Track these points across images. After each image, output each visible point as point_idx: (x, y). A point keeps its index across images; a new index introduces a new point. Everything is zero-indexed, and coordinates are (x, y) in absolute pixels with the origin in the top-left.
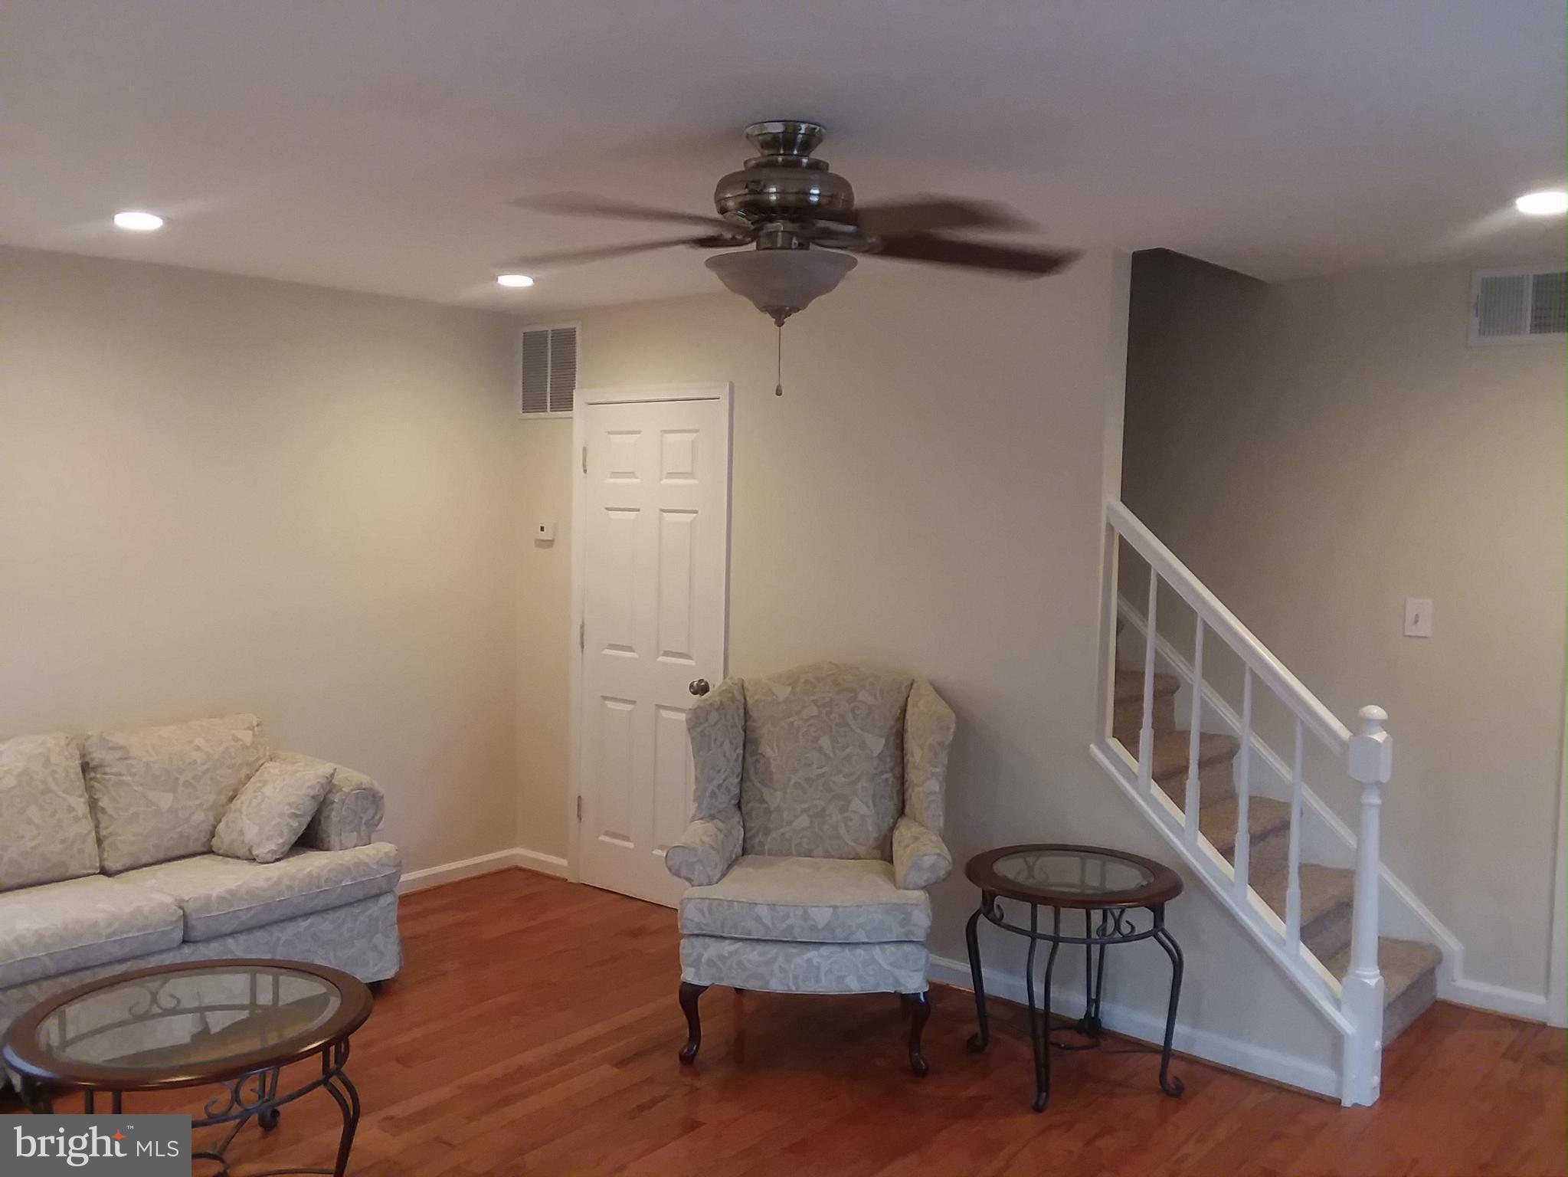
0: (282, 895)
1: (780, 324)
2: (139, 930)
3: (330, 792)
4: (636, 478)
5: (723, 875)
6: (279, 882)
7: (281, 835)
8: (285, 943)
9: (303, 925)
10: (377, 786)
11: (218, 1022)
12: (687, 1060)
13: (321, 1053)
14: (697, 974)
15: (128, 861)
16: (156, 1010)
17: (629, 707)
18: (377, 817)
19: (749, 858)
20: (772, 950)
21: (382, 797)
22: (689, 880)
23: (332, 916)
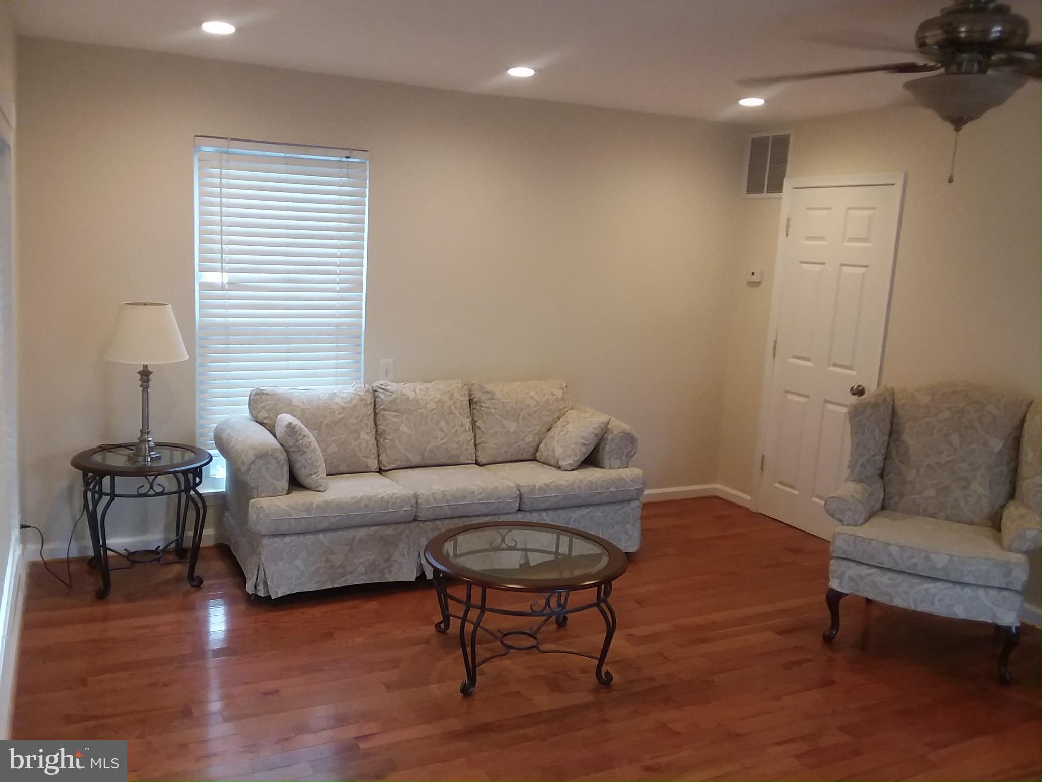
0: (575, 492)
1: (958, 129)
2: (496, 499)
3: (606, 433)
4: (825, 240)
5: (866, 521)
6: (573, 483)
7: (576, 455)
8: (576, 519)
9: (585, 511)
10: (634, 432)
11: (535, 559)
12: (828, 640)
13: (596, 588)
14: (841, 584)
15: (490, 459)
16: (504, 546)
17: (803, 400)
18: (633, 452)
19: (886, 512)
20: (899, 578)
21: (637, 440)
22: (840, 520)
23: (602, 508)
